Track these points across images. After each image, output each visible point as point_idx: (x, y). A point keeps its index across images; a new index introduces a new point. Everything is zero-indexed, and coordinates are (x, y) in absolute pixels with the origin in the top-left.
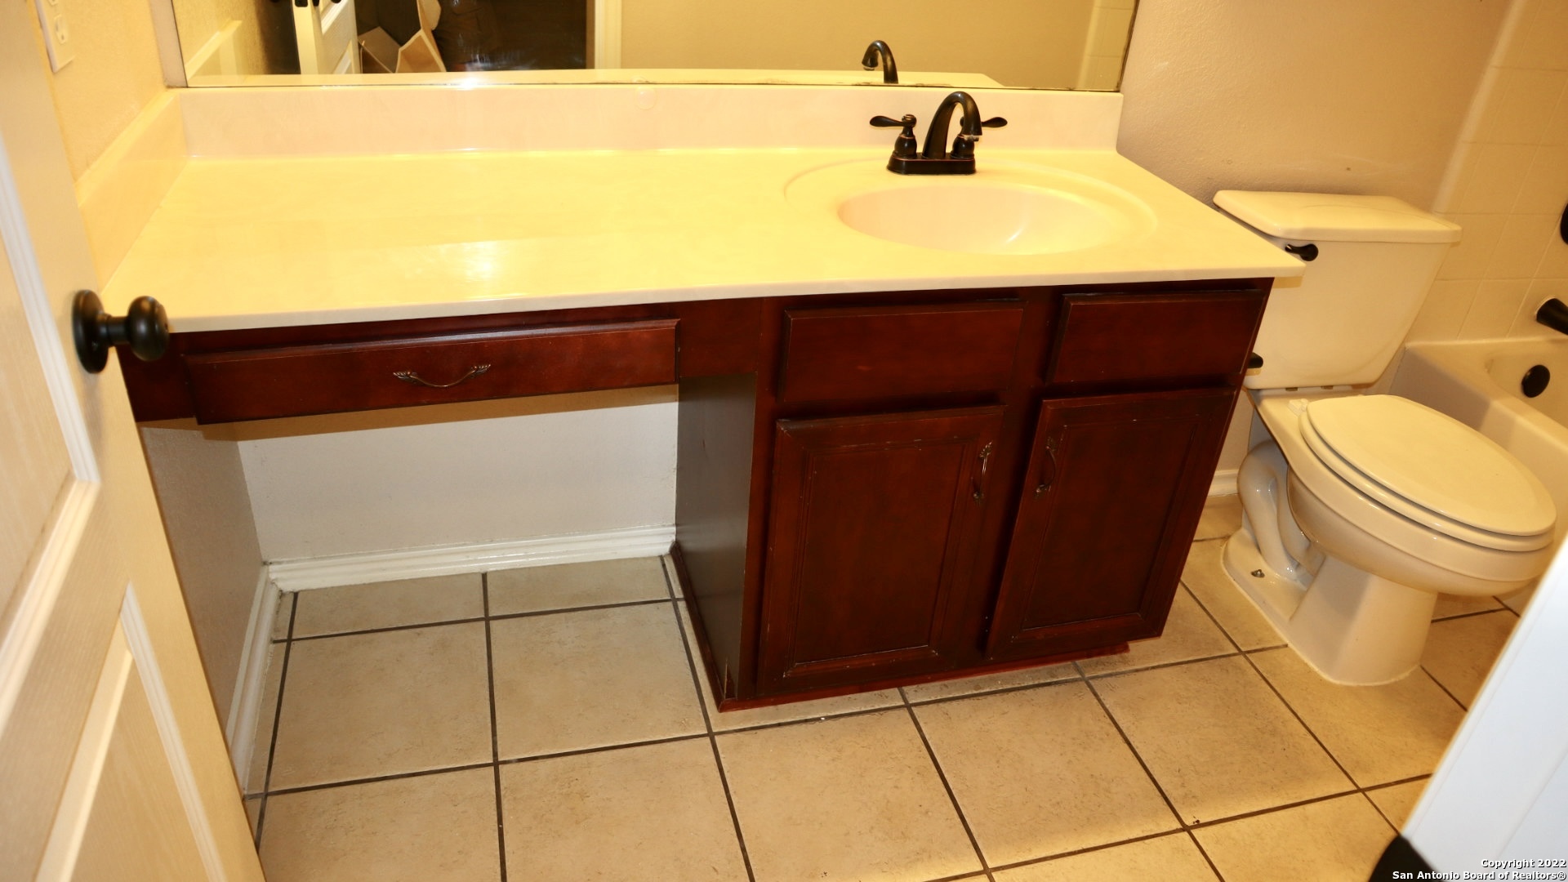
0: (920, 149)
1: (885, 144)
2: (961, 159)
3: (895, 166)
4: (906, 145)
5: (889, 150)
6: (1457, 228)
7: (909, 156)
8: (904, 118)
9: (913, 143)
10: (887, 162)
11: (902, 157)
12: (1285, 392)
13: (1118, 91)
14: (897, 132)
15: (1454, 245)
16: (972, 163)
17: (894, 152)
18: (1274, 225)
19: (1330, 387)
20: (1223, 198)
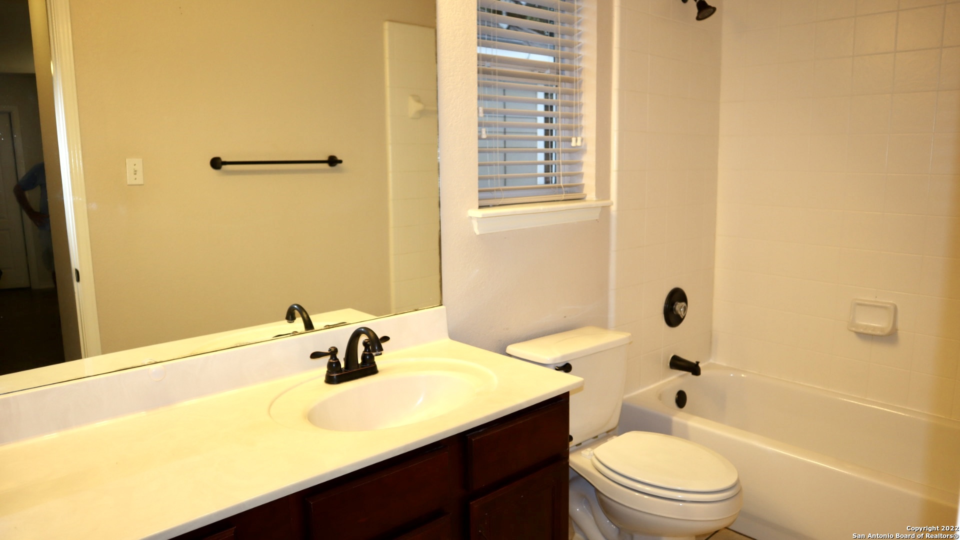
0: (343, 366)
1: (321, 367)
2: (368, 366)
3: (330, 380)
4: (334, 365)
5: (324, 370)
6: (629, 334)
7: (337, 372)
8: (330, 350)
9: (338, 363)
10: (324, 378)
11: (333, 373)
12: (576, 447)
13: (441, 305)
14: (327, 359)
15: (630, 343)
16: (375, 367)
17: (328, 372)
18: (547, 358)
19: (596, 437)
20: (510, 349)
